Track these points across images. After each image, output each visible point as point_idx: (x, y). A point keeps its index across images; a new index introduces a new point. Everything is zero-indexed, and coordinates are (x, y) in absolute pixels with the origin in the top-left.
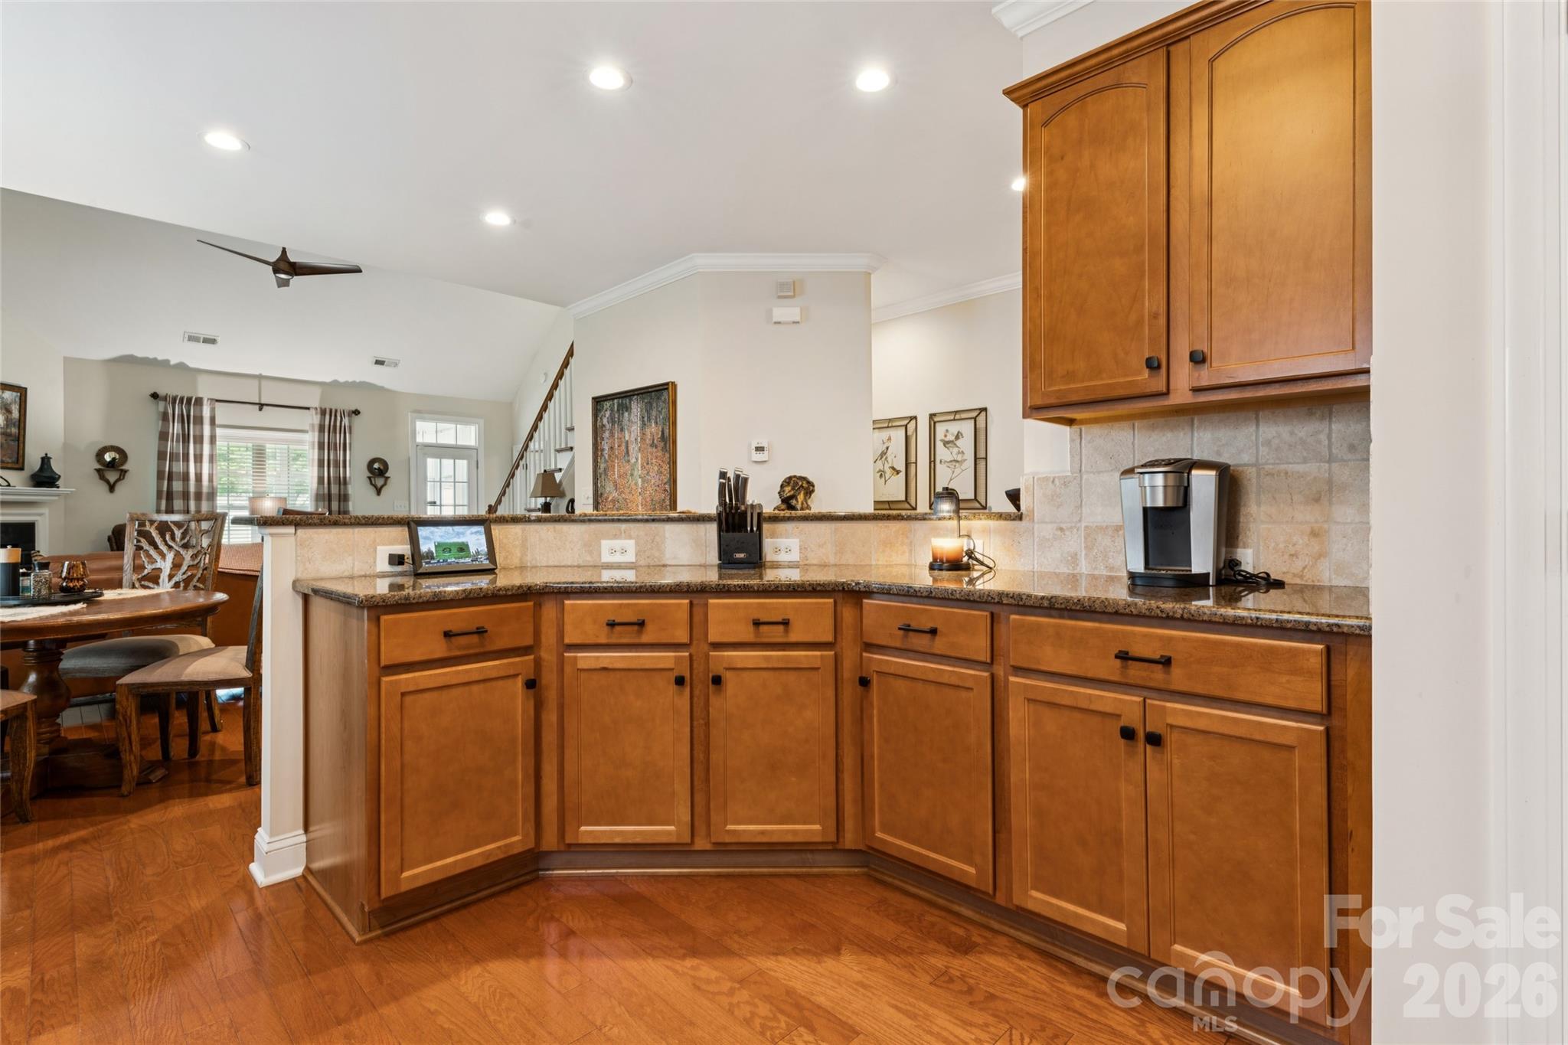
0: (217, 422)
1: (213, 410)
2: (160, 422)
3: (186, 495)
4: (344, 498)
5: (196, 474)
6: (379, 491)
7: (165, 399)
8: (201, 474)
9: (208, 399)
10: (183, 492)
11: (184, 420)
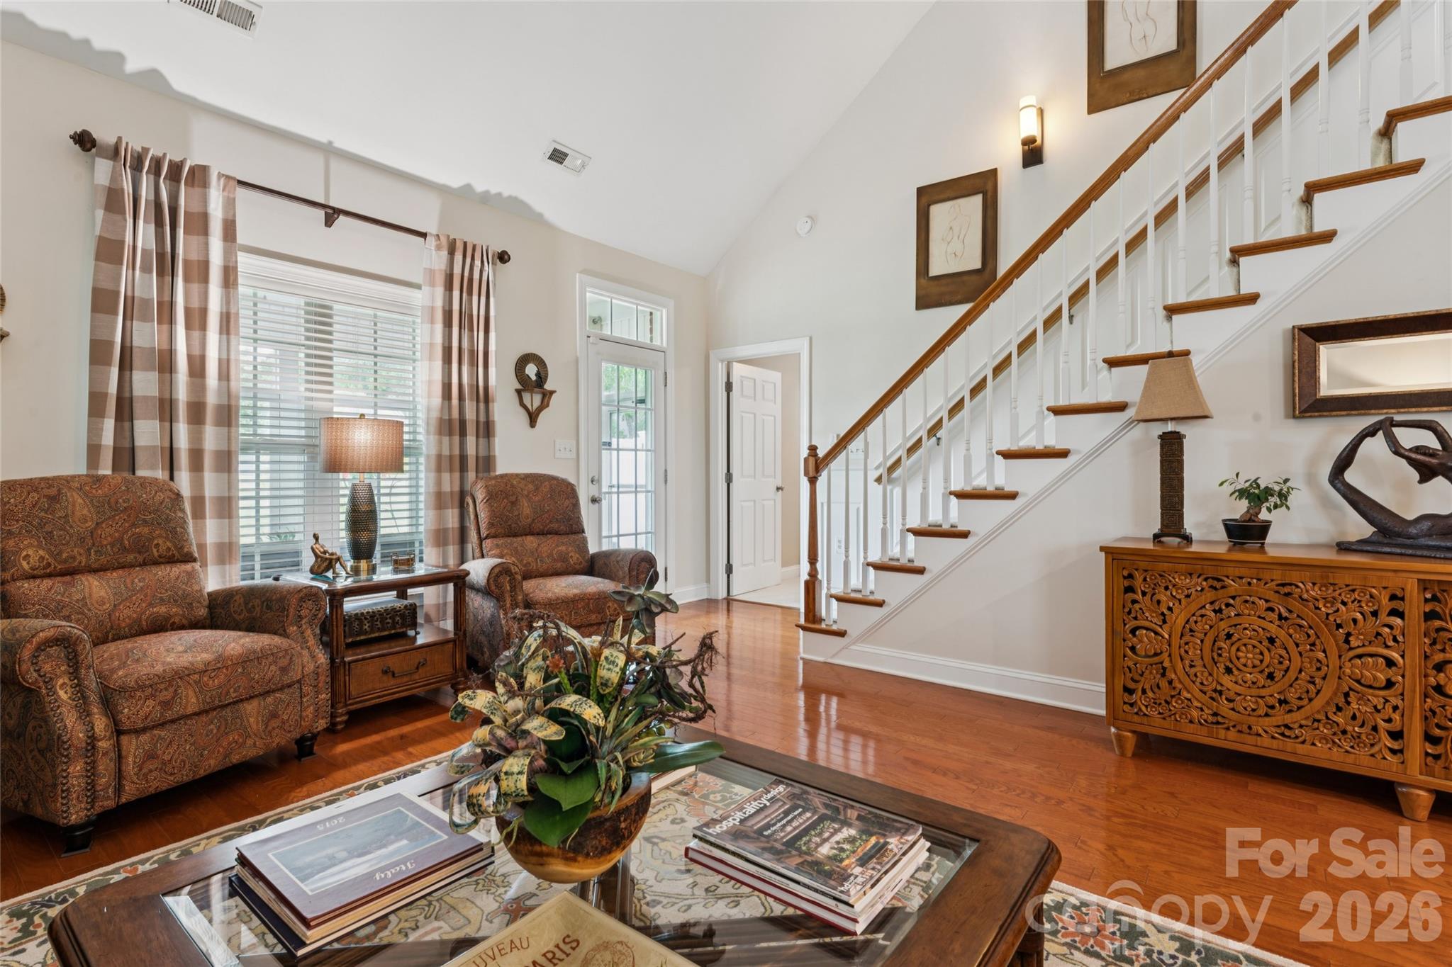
0: (241, 239)
1: (230, 204)
2: (100, 213)
3: (166, 410)
4: (486, 429)
5: (190, 358)
6: (533, 418)
7: (114, 152)
8: (203, 358)
9: (220, 175)
10: (161, 401)
11: (163, 217)
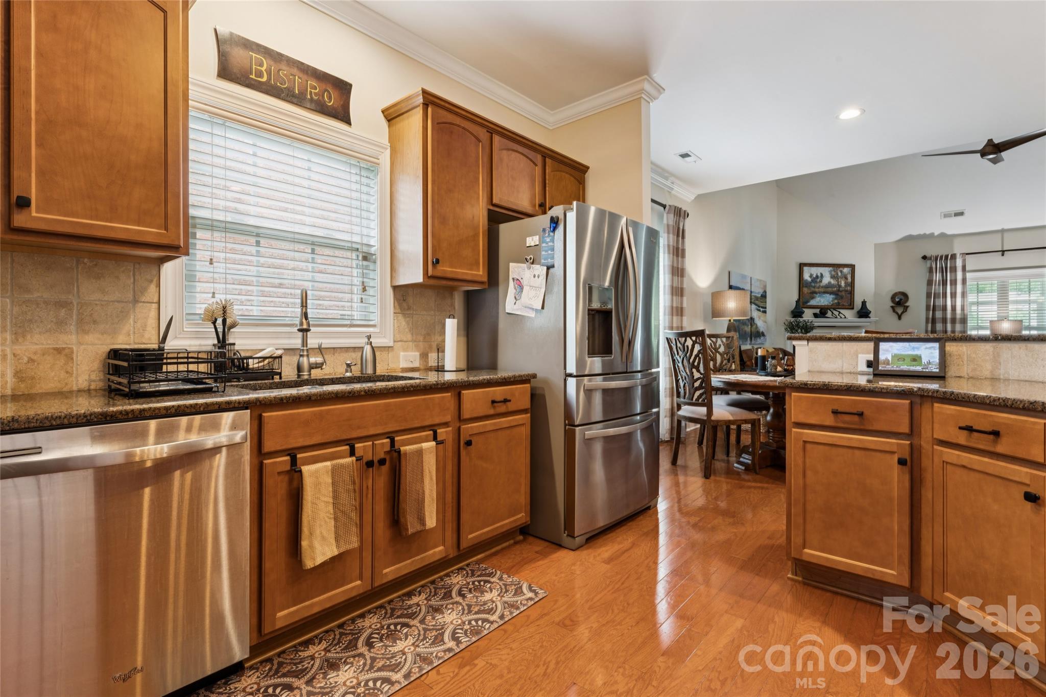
0: (967, 269)
1: (964, 261)
2: (928, 274)
3: (944, 320)
5: (952, 306)
7: (930, 259)
8: (955, 306)
9: (961, 254)
10: (943, 318)
11: (943, 271)
